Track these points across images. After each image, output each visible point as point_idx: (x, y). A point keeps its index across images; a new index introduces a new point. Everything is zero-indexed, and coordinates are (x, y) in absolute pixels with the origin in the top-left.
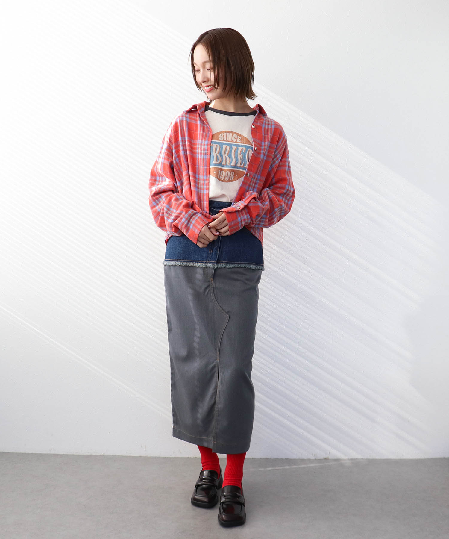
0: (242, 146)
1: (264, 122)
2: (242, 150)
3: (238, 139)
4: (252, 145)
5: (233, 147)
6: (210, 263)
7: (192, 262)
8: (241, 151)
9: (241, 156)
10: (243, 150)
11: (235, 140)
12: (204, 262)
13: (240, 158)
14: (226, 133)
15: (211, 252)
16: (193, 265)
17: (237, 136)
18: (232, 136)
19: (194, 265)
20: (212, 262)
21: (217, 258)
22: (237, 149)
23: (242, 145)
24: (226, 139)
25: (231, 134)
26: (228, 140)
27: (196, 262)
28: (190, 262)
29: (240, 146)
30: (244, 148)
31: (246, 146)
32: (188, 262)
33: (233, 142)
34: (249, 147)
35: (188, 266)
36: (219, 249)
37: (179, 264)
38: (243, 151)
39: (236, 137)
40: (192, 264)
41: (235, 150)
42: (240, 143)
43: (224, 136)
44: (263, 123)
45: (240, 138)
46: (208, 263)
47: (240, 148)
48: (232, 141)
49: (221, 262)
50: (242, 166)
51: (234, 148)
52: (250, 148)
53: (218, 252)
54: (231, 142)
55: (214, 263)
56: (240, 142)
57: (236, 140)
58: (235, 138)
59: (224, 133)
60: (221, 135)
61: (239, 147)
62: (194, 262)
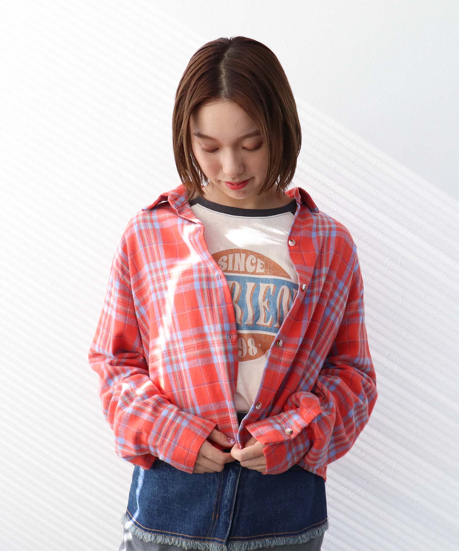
0: (266, 281)
1: (314, 226)
2: (268, 289)
3: (259, 266)
4: (290, 278)
5: (247, 283)
6: (213, 540)
7: (175, 535)
8: (265, 293)
9: (265, 304)
10: (270, 289)
11: (250, 269)
12: (200, 539)
13: (264, 307)
14: (232, 255)
15: (215, 518)
16: (177, 543)
17: (255, 259)
18: (246, 260)
19: (179, 543)
20: (216, 541)
21: (228, 533)
22: (256, 288)
23: (266, 279)
24: (233, 269)
25: (243, 255)
26: (236, 269)
27: (183, 537)
28: (172, 535)
29: (262, 282)
30: (272, 286)
31: (276, 282)
32: (167, 534)
33: (248, 273)
34: (283, 283)
35: (166, 544)
36: (232, 515)
37: (149, 540)
38: (270, 293)
39: (254, 262)
40: (175, 540)
41: (253, 290)
42: (263, 274)
43: (227, 262)
44: (310, 229)
45: (261, 264)
46: (209, 540)
47: (263, 287)
48: (245, 272)
49: (237, 540)
50: (268, 324)
51: (250, 286)
52: (284, 285)
53: (231, 522)
54: (243, 273)
55: (221, 542)
56: (262, 271)
57: (254, 266)
58: (252, 264)
59: (228, 256)
60: (221, 259)
61: (261, 284)
62: (179, 536)
